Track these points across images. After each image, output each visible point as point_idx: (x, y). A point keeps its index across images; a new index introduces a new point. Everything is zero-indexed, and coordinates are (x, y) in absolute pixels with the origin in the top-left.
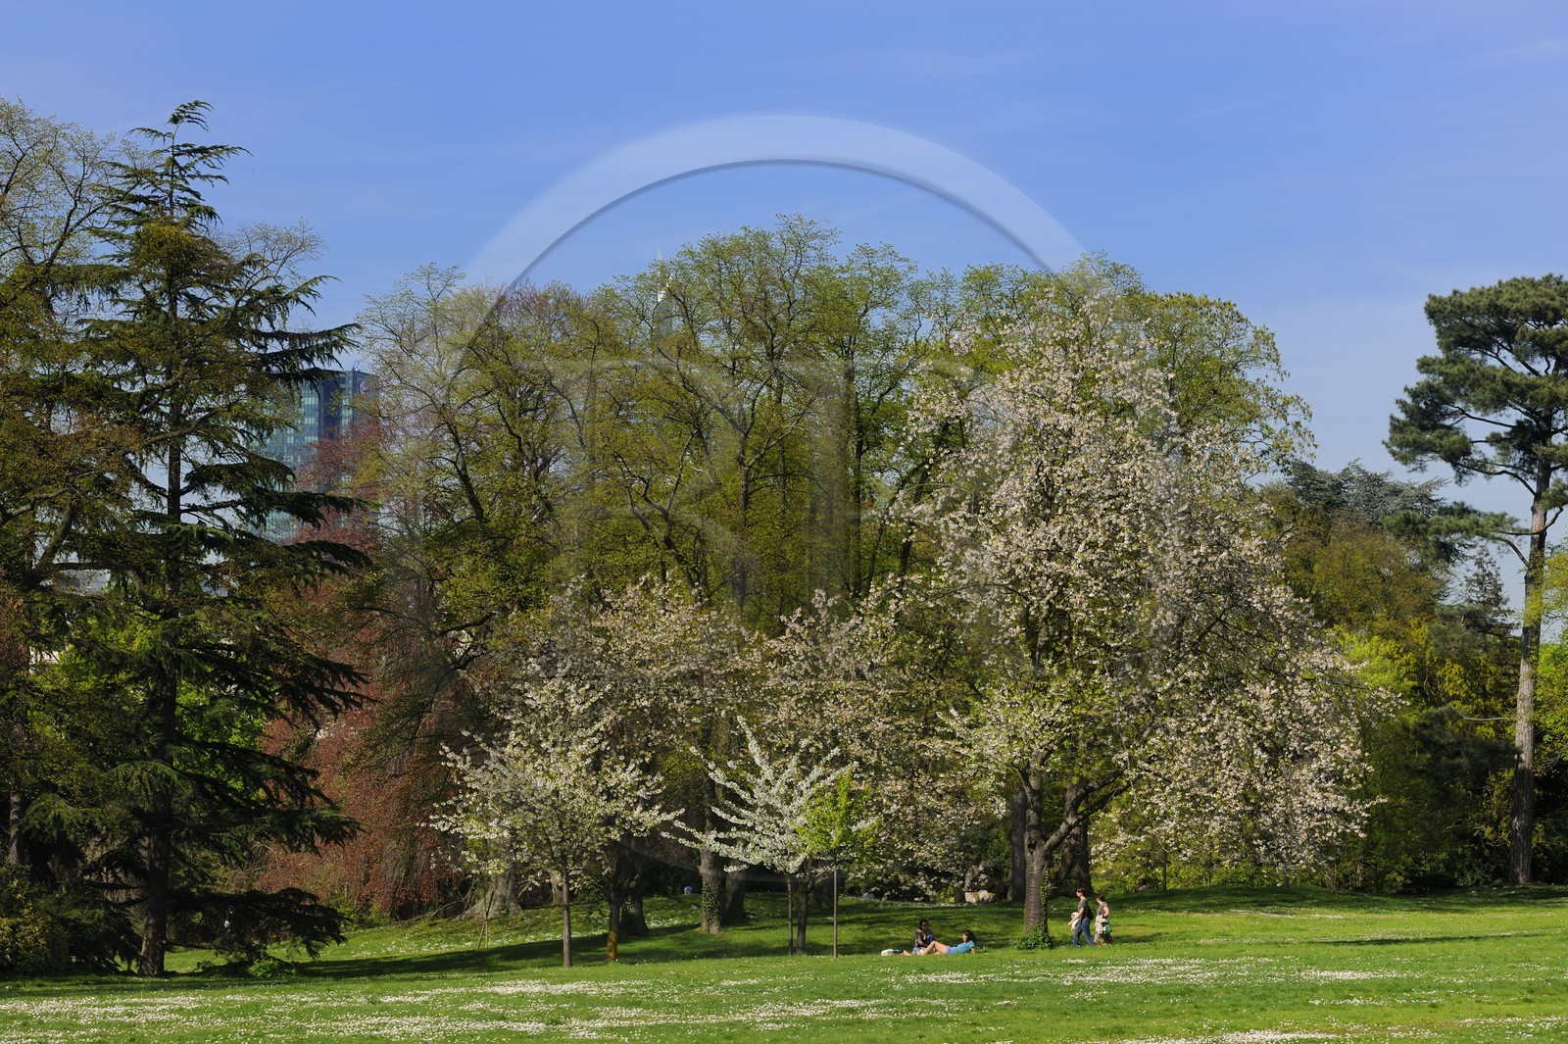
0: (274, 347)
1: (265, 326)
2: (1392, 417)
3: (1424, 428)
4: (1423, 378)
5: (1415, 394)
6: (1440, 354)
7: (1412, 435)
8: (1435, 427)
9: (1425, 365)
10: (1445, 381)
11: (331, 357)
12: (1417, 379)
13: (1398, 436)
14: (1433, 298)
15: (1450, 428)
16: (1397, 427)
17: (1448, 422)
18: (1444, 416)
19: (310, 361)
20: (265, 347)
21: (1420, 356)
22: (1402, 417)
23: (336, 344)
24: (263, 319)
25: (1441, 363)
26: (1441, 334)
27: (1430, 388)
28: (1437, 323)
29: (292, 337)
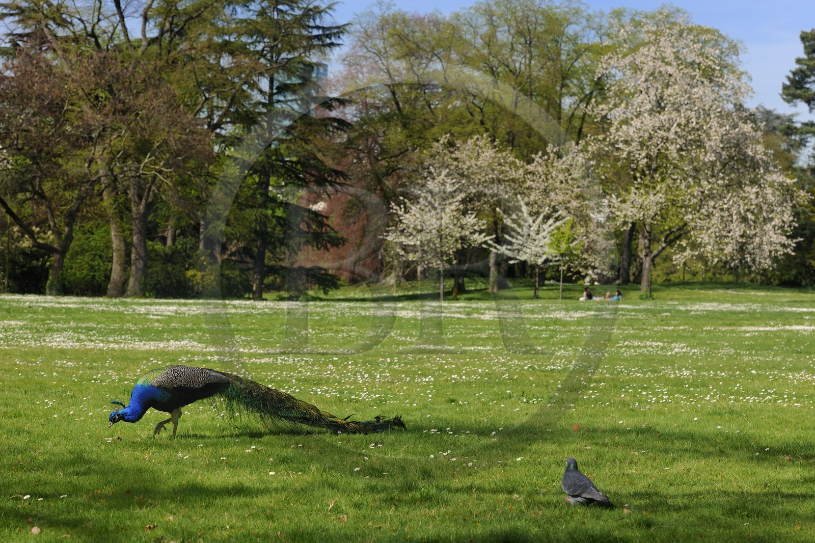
0: (315, 32)
1: (312, 24)
2: (783, 84)
3: (797, 88)
4: (797, 66)
5: (794, 74)
6: (805, 57)
7: (792, 91)
8: (802, 88)
9: (799, 61)
10: (808, 68)
11: (339, 37)
12: (795, 67)
13: (786, 92)
14: (803, 32)
15: (808, 88)
16: (785, 88)
17: (808, 86)
18: (806, 83)
19: (330, 39)
20: (311, 32)
21: (796, 57)
22: (788, 83)
23: (342, 32)
24: (311, 20)
25: (806, 60)
26: (806, 48)
27: (801, 71)
28: (804, 43)
29: (323, 28)
